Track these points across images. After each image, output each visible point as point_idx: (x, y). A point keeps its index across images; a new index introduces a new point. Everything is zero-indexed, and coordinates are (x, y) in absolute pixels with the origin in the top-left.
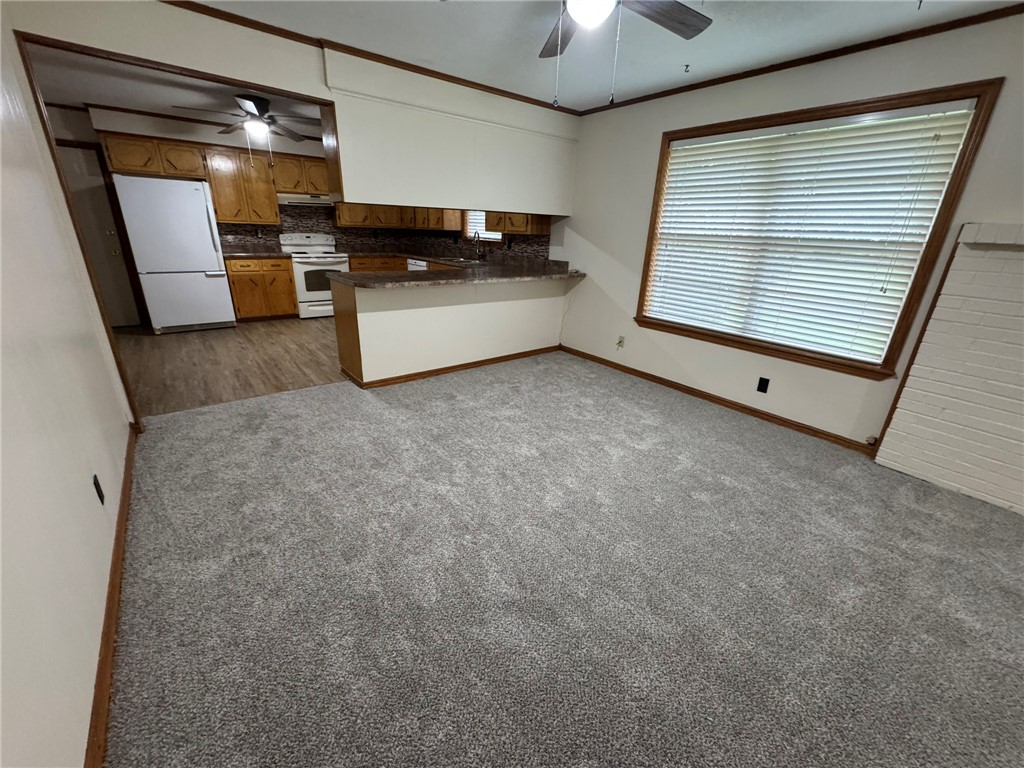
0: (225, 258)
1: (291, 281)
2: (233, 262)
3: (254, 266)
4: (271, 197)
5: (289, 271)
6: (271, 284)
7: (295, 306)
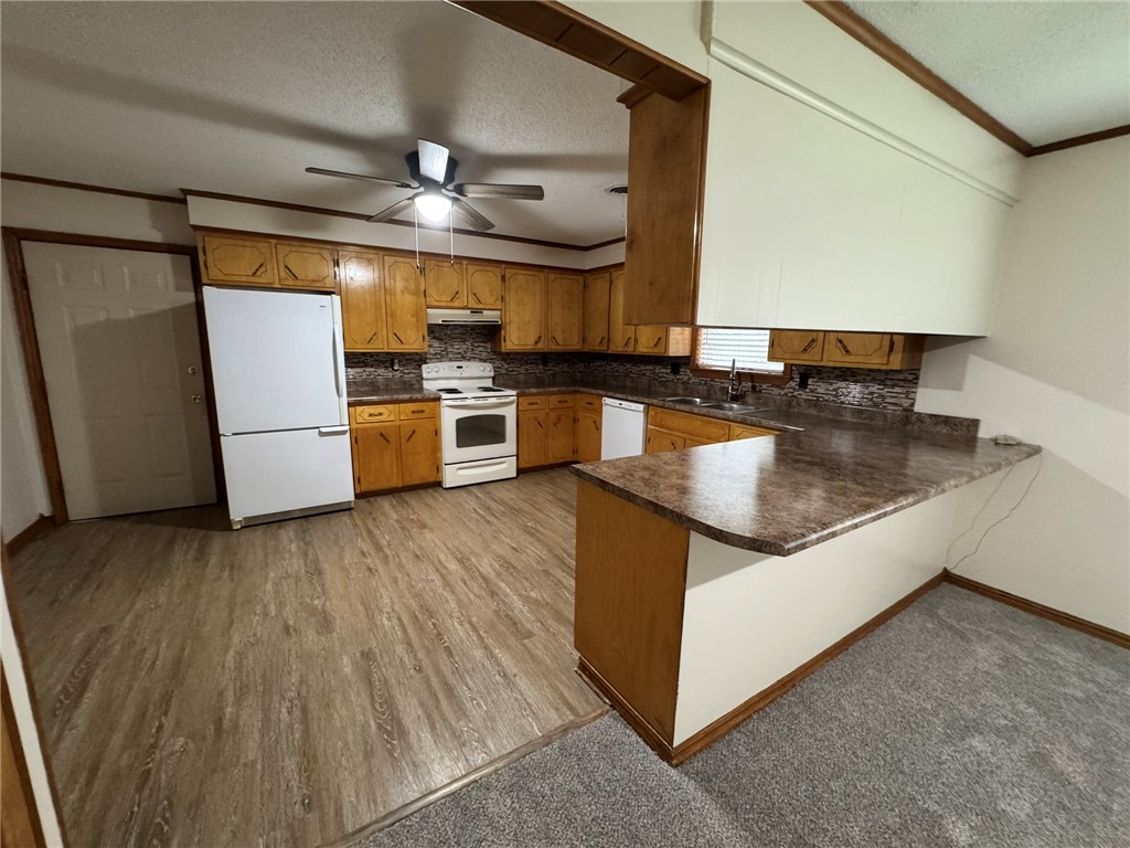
0: (350, 405)
1: (437, 433)
2: (359, 409)
3: (387, 414)
4: (418, 314)
5: (435, 418)
6: (409, 439)
7: (438, 469)
